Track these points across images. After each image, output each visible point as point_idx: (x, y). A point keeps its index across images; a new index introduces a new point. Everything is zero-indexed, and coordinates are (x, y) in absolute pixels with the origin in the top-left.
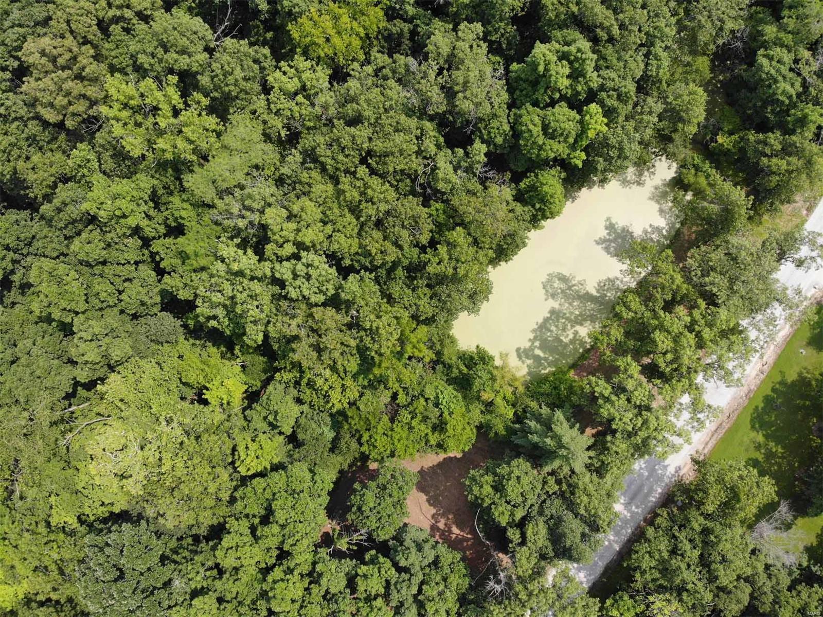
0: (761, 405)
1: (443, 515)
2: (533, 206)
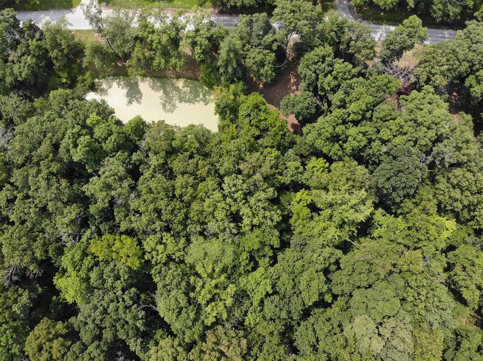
0: (163, 2)
2: (143, 128)
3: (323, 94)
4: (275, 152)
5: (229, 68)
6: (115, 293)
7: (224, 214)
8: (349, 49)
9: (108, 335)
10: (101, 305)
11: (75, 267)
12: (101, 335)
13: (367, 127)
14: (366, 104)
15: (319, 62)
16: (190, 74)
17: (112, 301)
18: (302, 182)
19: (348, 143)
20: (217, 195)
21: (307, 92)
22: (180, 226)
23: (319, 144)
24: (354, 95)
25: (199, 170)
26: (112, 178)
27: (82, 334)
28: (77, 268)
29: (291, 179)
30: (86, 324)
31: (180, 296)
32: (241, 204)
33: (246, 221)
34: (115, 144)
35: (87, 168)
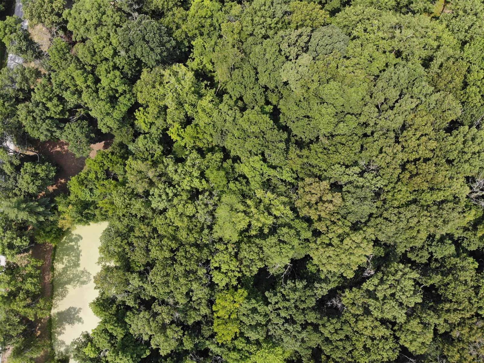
3: (67, 113)
4: (130, 161)
5: (39, 210)
6: (271, 312)
7: (189, 206)
8: (24, 89)
9: (312, 317)
10: (283, 325)
11: (247, 357)
12: (312, 324)
13: (101, 69)
14: (77, 69)
15: (33, 116)
16: (49, 256)
17: (278, 315)
18: (161, 134)
19: (118, 88)
20: (170, 214)
21: (66, 128)
22: (204, 252)
23: (117, 114)
24: (67, 81)
25: (145, 235)
26: (151, 323)
27: (313, 344)
28: (247, 354)
29: (157, 144)
30: (303, 341)
31: (268, 243)
32: (179, 189)
33: (196, 183)
34: (116, 325)
35: (144, 356)
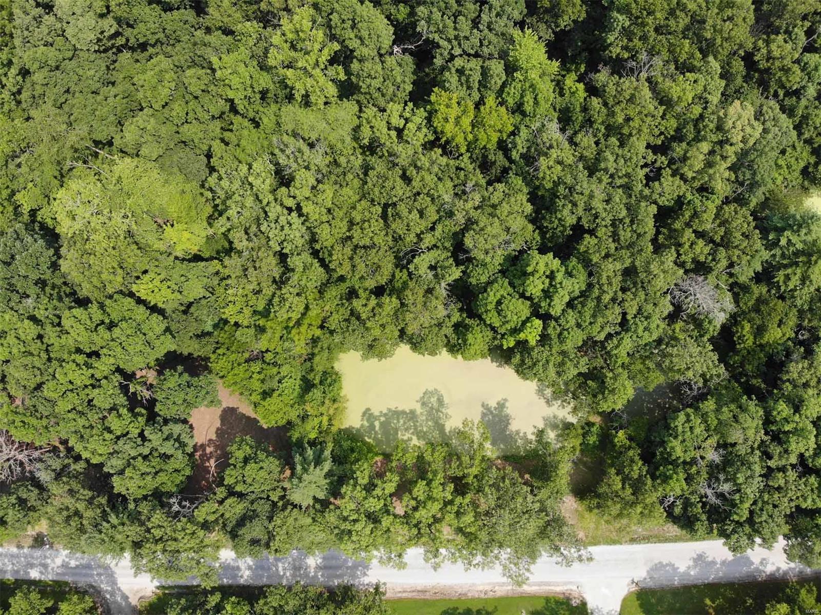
0: (461, 611)
1: (217, 447)
2: (458, 339)
11: (531, 84)
17: (466, 38)
